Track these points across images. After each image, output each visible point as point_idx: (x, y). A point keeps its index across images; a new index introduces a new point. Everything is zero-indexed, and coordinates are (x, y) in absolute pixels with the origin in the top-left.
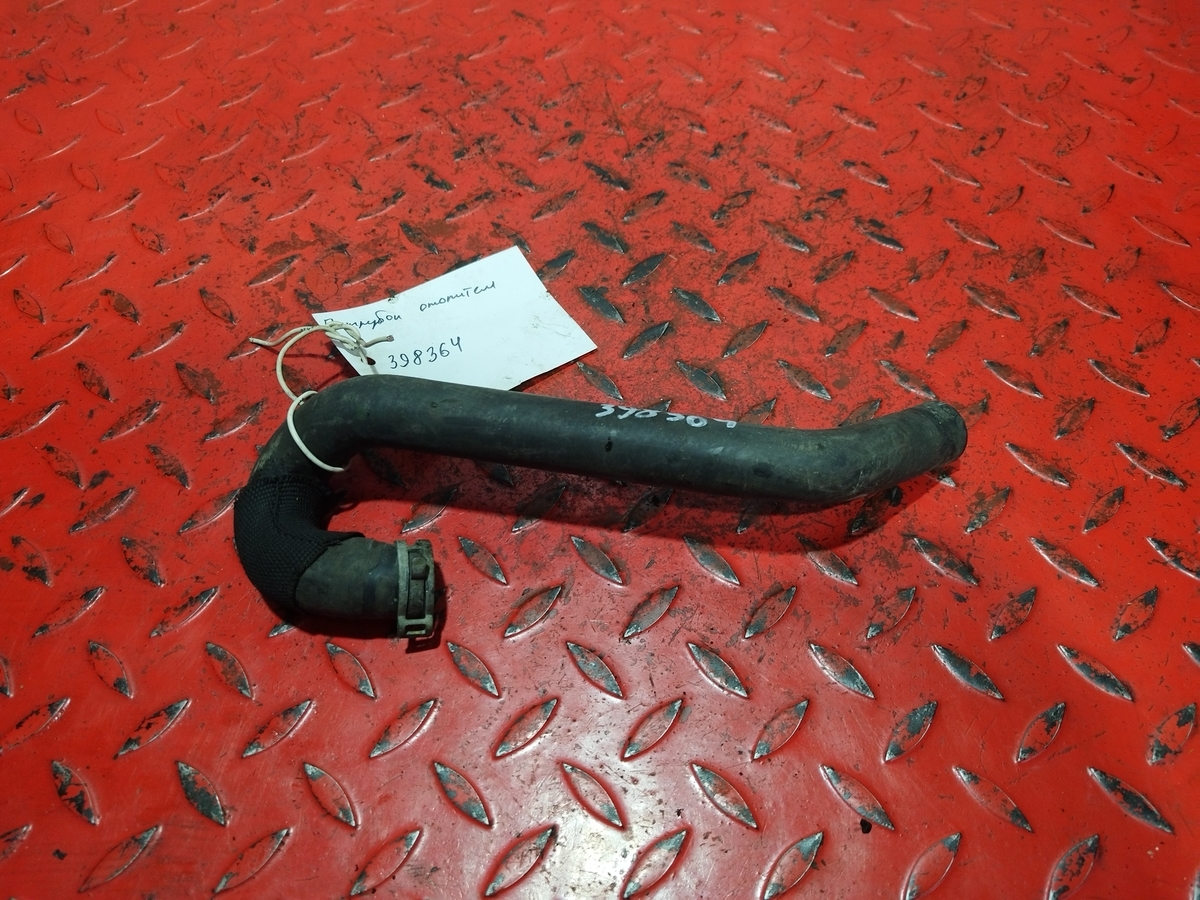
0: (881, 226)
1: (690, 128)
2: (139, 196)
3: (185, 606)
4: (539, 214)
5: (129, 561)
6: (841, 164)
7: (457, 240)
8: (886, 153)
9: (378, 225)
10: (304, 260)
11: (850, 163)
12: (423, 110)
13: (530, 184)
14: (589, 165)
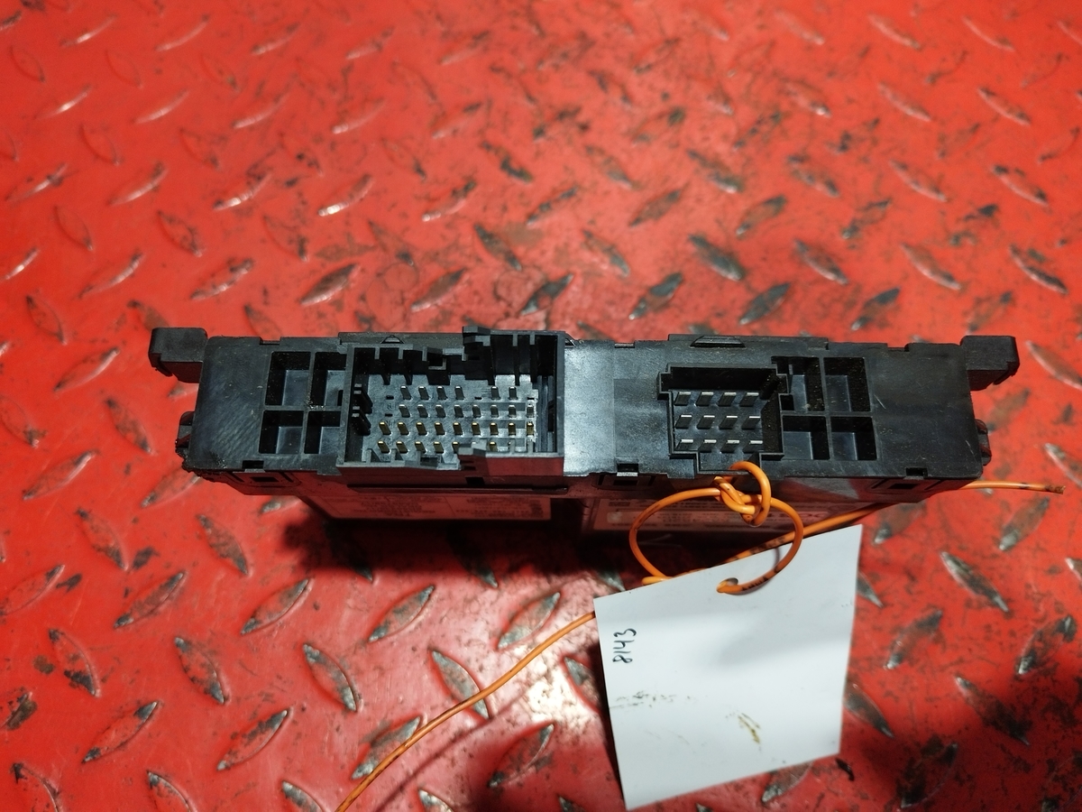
0: (1041, 260)
1: (811, 109)
2: (164, 174)
3: (254, 734)
4: (637, 220)
5: (186, 670)
6: (992, 169)
7: (543, 253)
8: (1044, 158)
9: (449, 226)
10: (363, 270)
11: (1003, 170)
12: (495, 69)
13: (626, 177)
14: (694, 154)
